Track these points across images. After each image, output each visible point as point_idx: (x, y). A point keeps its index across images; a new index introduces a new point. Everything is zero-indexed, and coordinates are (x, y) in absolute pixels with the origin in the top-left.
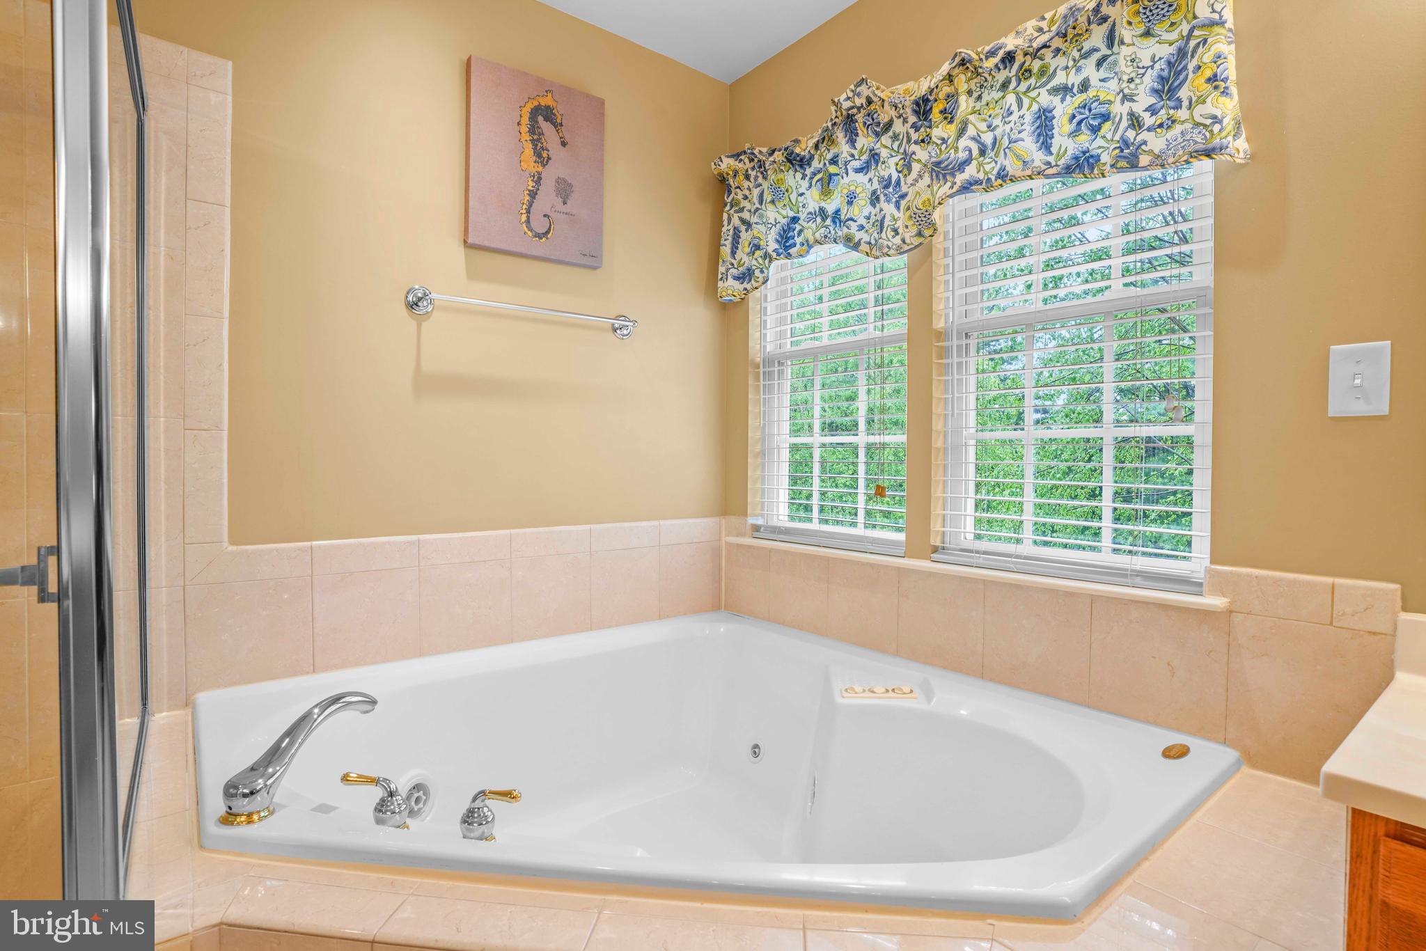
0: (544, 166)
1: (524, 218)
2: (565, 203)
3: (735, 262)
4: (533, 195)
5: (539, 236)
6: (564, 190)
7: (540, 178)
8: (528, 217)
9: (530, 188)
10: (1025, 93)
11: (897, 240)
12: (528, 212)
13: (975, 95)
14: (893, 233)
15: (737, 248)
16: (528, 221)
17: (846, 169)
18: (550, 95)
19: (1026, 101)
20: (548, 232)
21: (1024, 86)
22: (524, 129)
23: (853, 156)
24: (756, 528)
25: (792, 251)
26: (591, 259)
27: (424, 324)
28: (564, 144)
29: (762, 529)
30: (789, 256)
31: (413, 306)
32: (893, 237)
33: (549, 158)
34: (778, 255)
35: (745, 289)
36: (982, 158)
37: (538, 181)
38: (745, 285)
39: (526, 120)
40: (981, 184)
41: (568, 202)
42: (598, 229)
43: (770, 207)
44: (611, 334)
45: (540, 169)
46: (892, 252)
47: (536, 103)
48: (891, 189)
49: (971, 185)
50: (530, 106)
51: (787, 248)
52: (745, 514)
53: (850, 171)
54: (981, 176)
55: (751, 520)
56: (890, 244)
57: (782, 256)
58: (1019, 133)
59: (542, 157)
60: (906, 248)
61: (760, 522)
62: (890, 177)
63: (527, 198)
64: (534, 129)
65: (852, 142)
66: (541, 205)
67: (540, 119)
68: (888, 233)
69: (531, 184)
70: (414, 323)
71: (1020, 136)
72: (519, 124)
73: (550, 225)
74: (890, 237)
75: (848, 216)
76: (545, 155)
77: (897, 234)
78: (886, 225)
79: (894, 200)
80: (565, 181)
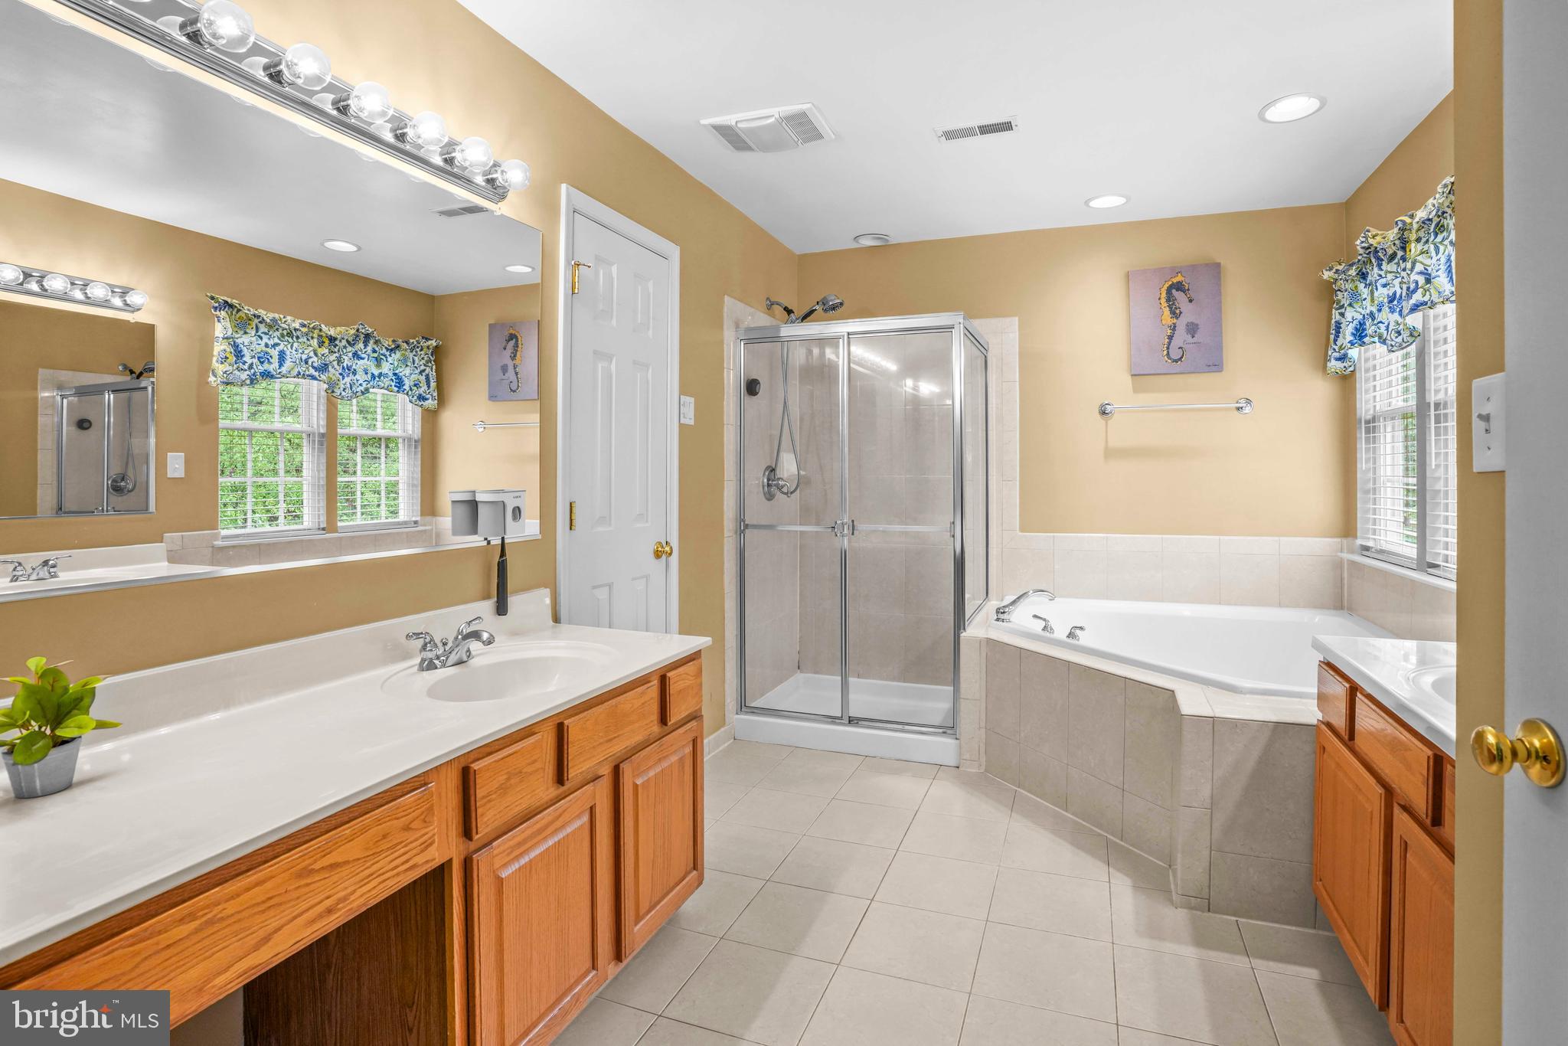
0: (1177, 318)
1: (1165, 353)
2: (1193, 337)
3: (1336, 348)
4: (1170, 338)
5: (1176, 361)
6: (1192, 329)
7: (1175, 327)
8: (1168, 352)
9: (1169, 334)
10: (1441, 243)
11: (1399, 339)
12: (1168, 348)
13: (1424, 240)
14: (1396, 335)
15: (1338, 337)
16: (1168, 354)
17: (1376, 286)
18: (1179, 274)
19: (1442, 248)
20: (1182, 357)
21: (1440, 238)
22: (1163, 301)
23: (1380, 276)
24: (1367, 548)
25: (1366, 340)
26: (1215, 365)
27: (1109, 422)
28: (1191, 301)
29: (1373, 550)
30: (1363, 344)
31: (1103, 413)
32: (1397, 337)
33: (1181, 313)
34: (1353, 344)
35: (1345, 367)
36: (1429, 285)
37: (1174, 328)
38: (1345, 364)
39: (1164, 295)
40: (1426, 304)
41: (1196, 336)
42: (1219, 347)
43: (1348, 309)
44: (1236, 412)
45: (1175, 321)
46: (1395, 348)
47: (1170, 283)
48: (1395, 302)
49: (1418, 306)
50: (1167, 285)
51: (1361, 337)
52: (1355, 537)
53: (1379, 287)
54: (1426, 299)
55: (1359, 542)
56: (1393, 343)
57: (1356, 345)
58: (1437, 271)
59: (1175, 313)
60: (1404, 345)
61: (1370, 544)
62: (1395, 294)
63: (1167, 340)
64: (1170, 298)
65: (1380, 266)
66: (1177, 342)
67: (1174, 291)
68: (1392, 335)
69: (1169, 331)
70: (1104, 422)
71: (1438, 273)
72: (1159, 299)
73: (1183, 355)
74: (1393, 338)
75: (1379, 320)
76: (1178, 311)
77: (1400, 335)
78: (1390, 330)
79: (1398, 310)
80: (1192, 323)
